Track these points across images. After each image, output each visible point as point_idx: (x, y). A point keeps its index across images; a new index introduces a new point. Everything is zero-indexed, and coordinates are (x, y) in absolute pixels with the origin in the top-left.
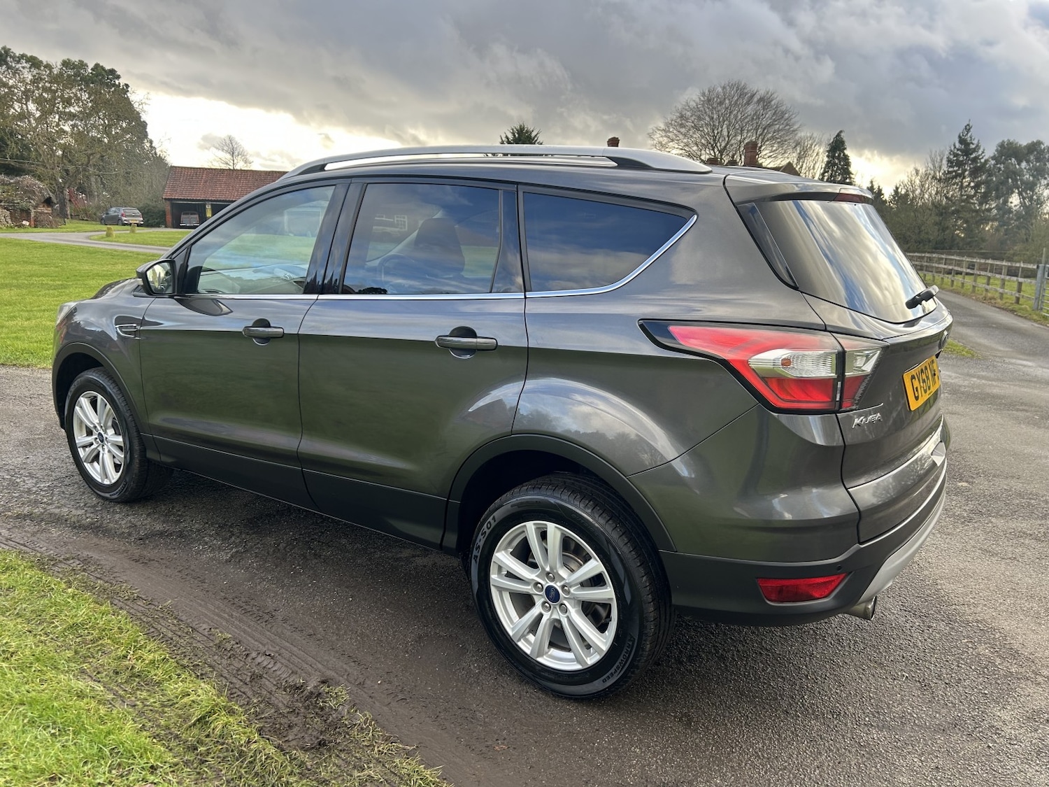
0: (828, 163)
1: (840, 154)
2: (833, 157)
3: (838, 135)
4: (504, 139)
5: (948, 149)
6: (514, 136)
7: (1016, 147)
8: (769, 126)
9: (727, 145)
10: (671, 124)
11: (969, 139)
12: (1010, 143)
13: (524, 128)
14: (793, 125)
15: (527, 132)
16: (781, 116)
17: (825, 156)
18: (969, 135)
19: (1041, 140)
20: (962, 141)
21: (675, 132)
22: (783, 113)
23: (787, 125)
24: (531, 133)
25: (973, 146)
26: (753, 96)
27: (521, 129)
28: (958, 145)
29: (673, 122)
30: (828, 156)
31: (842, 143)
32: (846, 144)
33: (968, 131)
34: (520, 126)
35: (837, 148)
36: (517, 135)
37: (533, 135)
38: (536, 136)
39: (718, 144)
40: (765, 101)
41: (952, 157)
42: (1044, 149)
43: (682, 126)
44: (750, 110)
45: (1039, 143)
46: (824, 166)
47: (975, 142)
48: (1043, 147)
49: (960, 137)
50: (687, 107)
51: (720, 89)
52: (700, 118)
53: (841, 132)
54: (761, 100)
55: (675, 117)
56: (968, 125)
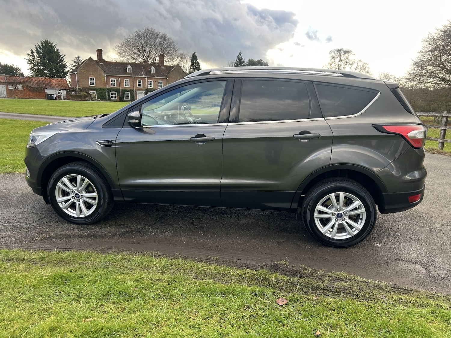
0: (192, 65)
1: (195, 61)
2: (193, 63)
3: (194, 54)
4: (37, 46)
5: (234, 61)
6: (43, 45)
7: (254, 62)
8: (167, 48)
9: (149, 55)
10: (123, 44)
11: (241, 58)
12: (252, 60)
13: (48, 41)
14: (176, 48)
15: (50, 43)
16: (170, 44)
17: (190, 62)
18: (241, 56)
19: (262, 59)
20: (239, 59)
21: (125, 48)
22: (171, 43)
23: (174, 48)
24: (52, 44)
25: (243, 61)
26: (158, 35)
27: (46, 42)
28: (237, 60)
29: (124, 44)
30: (191, 62)
31: (196, 57)
32: (197, 57)
33: (240, 55)
34: (46, 40)
35: (194, 59)
36: (44, 45)
37: (53, 45)
38: (55, 46)
39: (146, 55)
40: (164, 37)
41: (236, 64)
42: (263, 62)
43: (128, 45)
44: (157, 41)
45: (261, 60)
46: (190, 66)
47: (243, 59)
48: (262, 62)
49: (238, 57)
50: (130, 38)
51: (143, 31)
52: (136, 42)
53: (195, 52)
54: (162, 37)
55: (125, 42)
56: (240, 53)
